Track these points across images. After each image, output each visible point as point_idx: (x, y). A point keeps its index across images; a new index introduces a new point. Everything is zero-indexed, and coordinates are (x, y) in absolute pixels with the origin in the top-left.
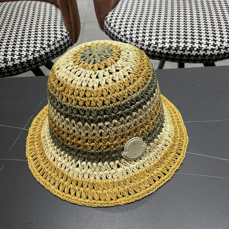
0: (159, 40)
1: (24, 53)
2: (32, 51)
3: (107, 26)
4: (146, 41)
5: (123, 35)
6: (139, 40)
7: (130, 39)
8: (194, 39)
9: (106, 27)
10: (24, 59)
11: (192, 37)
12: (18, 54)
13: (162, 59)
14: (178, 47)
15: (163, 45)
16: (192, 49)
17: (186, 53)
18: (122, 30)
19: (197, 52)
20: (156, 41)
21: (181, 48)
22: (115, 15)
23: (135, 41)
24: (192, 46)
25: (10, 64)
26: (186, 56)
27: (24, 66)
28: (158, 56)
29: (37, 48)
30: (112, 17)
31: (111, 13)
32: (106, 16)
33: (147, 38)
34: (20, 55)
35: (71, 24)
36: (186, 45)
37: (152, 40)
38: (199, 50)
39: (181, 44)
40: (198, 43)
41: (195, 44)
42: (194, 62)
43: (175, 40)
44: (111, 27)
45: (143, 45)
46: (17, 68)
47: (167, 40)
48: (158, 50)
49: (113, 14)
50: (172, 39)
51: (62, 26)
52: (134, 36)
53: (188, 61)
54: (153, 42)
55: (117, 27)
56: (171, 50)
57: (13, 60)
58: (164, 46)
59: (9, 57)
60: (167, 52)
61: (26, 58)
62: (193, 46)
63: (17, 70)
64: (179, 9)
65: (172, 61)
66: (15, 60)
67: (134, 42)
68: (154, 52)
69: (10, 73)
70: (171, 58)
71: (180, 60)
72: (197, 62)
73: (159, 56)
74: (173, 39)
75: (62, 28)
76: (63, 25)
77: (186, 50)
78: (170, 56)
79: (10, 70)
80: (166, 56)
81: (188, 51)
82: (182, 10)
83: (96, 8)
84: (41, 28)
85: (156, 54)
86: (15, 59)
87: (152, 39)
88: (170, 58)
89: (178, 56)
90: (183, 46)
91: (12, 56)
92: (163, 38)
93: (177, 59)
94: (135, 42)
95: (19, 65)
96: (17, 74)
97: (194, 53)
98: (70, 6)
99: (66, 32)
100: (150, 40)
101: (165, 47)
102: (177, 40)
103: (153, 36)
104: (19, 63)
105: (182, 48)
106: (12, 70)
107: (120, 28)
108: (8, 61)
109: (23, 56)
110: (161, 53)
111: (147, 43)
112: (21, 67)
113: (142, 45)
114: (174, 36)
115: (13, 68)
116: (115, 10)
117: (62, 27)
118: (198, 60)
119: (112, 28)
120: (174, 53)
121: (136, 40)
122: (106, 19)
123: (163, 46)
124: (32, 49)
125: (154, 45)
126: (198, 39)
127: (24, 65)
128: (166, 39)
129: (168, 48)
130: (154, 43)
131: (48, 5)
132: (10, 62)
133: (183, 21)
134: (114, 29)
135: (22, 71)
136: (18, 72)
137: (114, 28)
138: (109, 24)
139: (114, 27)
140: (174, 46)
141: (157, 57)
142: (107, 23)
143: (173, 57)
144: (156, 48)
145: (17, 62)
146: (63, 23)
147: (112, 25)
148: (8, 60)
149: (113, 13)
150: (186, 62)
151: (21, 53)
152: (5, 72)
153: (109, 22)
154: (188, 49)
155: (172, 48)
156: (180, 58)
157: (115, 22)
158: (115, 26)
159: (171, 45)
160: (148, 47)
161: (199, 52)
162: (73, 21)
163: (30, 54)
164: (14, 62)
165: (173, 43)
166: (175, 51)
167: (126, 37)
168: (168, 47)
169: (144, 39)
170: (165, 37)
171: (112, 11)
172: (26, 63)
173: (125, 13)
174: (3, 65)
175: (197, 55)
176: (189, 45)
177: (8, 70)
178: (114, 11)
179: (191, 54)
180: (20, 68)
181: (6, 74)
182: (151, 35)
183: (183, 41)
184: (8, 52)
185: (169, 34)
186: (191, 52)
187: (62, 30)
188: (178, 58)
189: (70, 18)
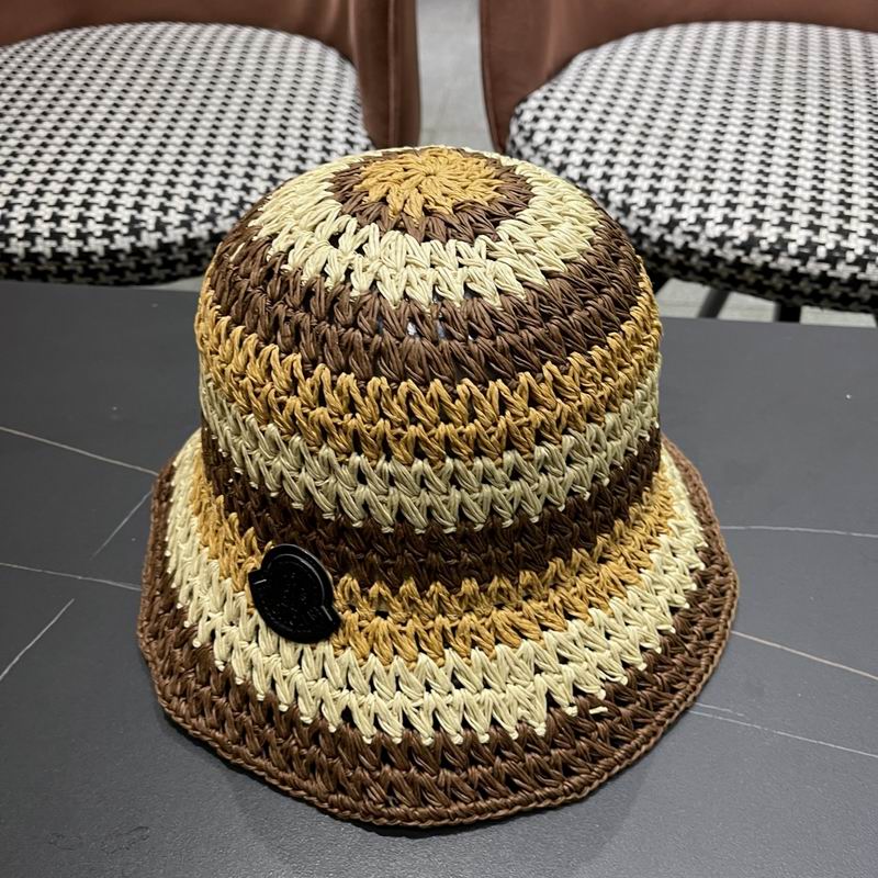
0: (712, 208)
1: (204, 207)
2: (234, 204)
3: (519, 141)
4: (659, 208)
5: (576, 178)
6: (635, 204)
7: (602, 196)
8: (848, 219)
9: (513, 143)
10: (201, 230)
11: (842, 212)
12: (181, 209)
13: (716, 282)
14: (783, 243)
15: (724, 228)
16: (837, 254)
17: (813, 268)
18: (576, 158)
19: (856, 269)
20: (700, 210)
21: (792, 249)
22: (555, 104)
23: (620, 205)
24: (838, 243)
25: (149, 240)
26: (811, 281)
27: (196, 253)
28: (699, 268)
29: (254, 192)
30: (541, 108)
31: (539, 94)
32: (518, 104)
33: (665, 198)
34: (188, 211)
35: (386, 119)
36: (815, 239)
37: (685, 208)
38: (867, 261)
39: (797, 232)
40: (863, 234)
41: (852, 237)
42: (838, 305)
43: (772, 215)
44: (535, 145)
45: (647, 221)
46: (171, 258)
47: (743, 214)
48: (704, 246)
49: (546, 98)
50: (762, 208)
51: (353, 124)
52: (617, 184)
53: (816, 300)
54: (688, 214)
55: (557, 147)
56: (755, 250)
57: (160, 227)
58: (729, 233)
59: (149, 217)
60: (738, 258)
61: (209, 225)
62: (844, 244)
63: (170, 265)
64: (800, 101)
65: (754, 292)
66: (169, 228)
67: (613, 206)
68: (687, 251)
69: (142, 275)
70: (752, 280)
71: (786, 292)
72: (851, 307)
73: (705, 269)
74: (768, 210)
75: (353, 133)
76: (359, 122)
77: (813, 259)
78: (747, 273)
79: (145, 262)
80: (733, 271)
81: (820, 261)
82: (812, 108)
83: (487, 74)
84: (276, 123)
85: (694, 260)
86: (170, 224)
87: (682, 204)
88: (744, 282)
89: (778, 275)
90: (802, 242)
91: (160, 214)
92: (729, 204)
93: (772, 288)
94: (618, 209)
95: (181, 248)
96: (170, 279)
97: (844, 271)
98: (392, 58)
99: (364, 146)
100: (677, 205)
101: (731, 238)
102: (783, 214)
103: (688, 194)
104: (180, 239)
105: (800, 247)
106: (153, 265)
107: (566, 152)
108: (144, 228)
109: (200, 217)
110: (712, 258)
111: (663, 214)
112: (184, 257)
113: (641, 223)
114: (769, 201)
115: (158, 255)
116: (556, 85)
117: (353, 129)
118: (859, 300)
119: (536, 149)
120: (766, 264)
121: (624, 202)
122: (518, 116)
123: (723, 233)
124: (233, 195)
125: (690, 224)
126: (864, 218)
127: (196, 248)
128: (740, 208)
129: (743, 243)
130: (692, 220)
131: (315, 47)
132: (150, 232)
133: (812, 147)
134: (544, 155)
135: (188, 272)
136: (174, 274)
137: (542, 151)
138: (528, 134)
139: (544, 147)
140: (765, 238)
141: (697, 273)
142: (521, 128)
143: (761, 277)
144: (696, 236)
145: (175, 235)
146: (360, 116)
147: (539, 138)
148: (143, 225)
149: (549, 94)
150: (806, 304)
151: (193, 206)
152: (127, 268)
153: (527, 127)
154: (821, 252)
155: (759, 245)
156: (786, 287)
157: (553, 129)
158: (548, 142)
159: (757, 234)
160: (664, 230)
161: (864, 270)
162: (396, 110)
163: (226, 213)
164: (165, 234)
165: (766, 225)
166: (768, 258)
167: (585, 187)
168: (744, 237)
169: (655, 200)
170: (735, 200)
171: (545, 88)
172: (207, 243)
173: (591, 98)
174: (123, 242)
175: (854, 282)
176: (828, 240)
177: (138, 263)
178: (552, 88)
179: (831, 274)
180: (179, 260)
181: (129, 276)
182: (682, 186)
183: (804, 220)
184: (150, 197)
185: (752, 189)
186: (834, 267)
187: (352, 139)
188: (780, 286)
189: (388, 97)
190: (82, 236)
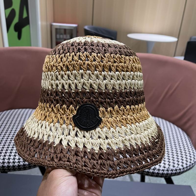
190: (14, 162)
